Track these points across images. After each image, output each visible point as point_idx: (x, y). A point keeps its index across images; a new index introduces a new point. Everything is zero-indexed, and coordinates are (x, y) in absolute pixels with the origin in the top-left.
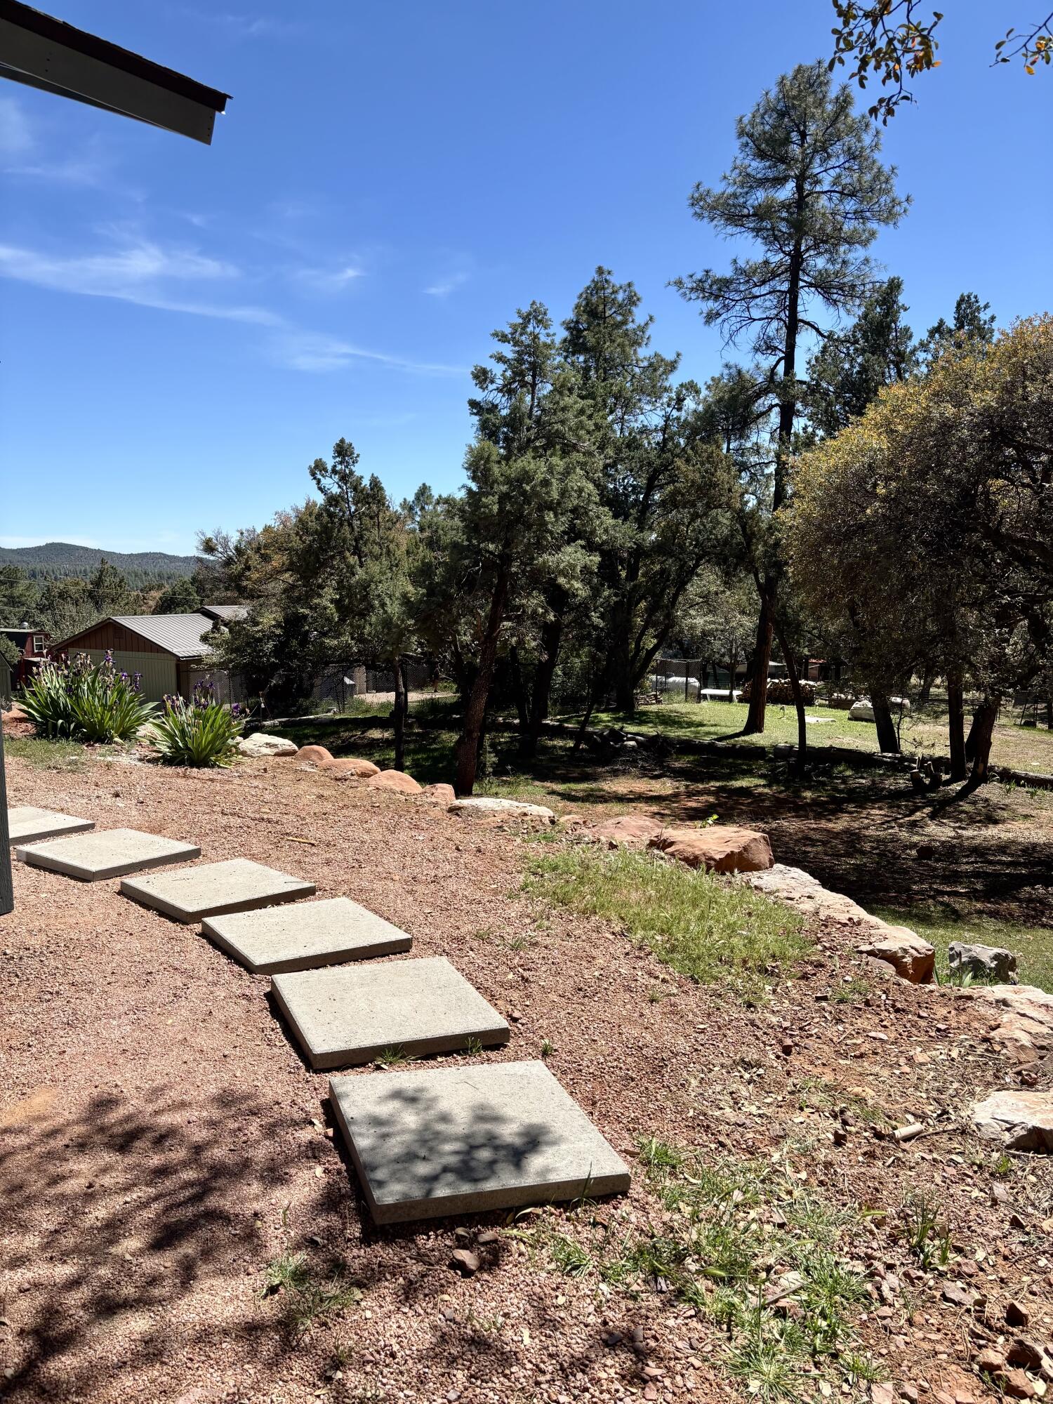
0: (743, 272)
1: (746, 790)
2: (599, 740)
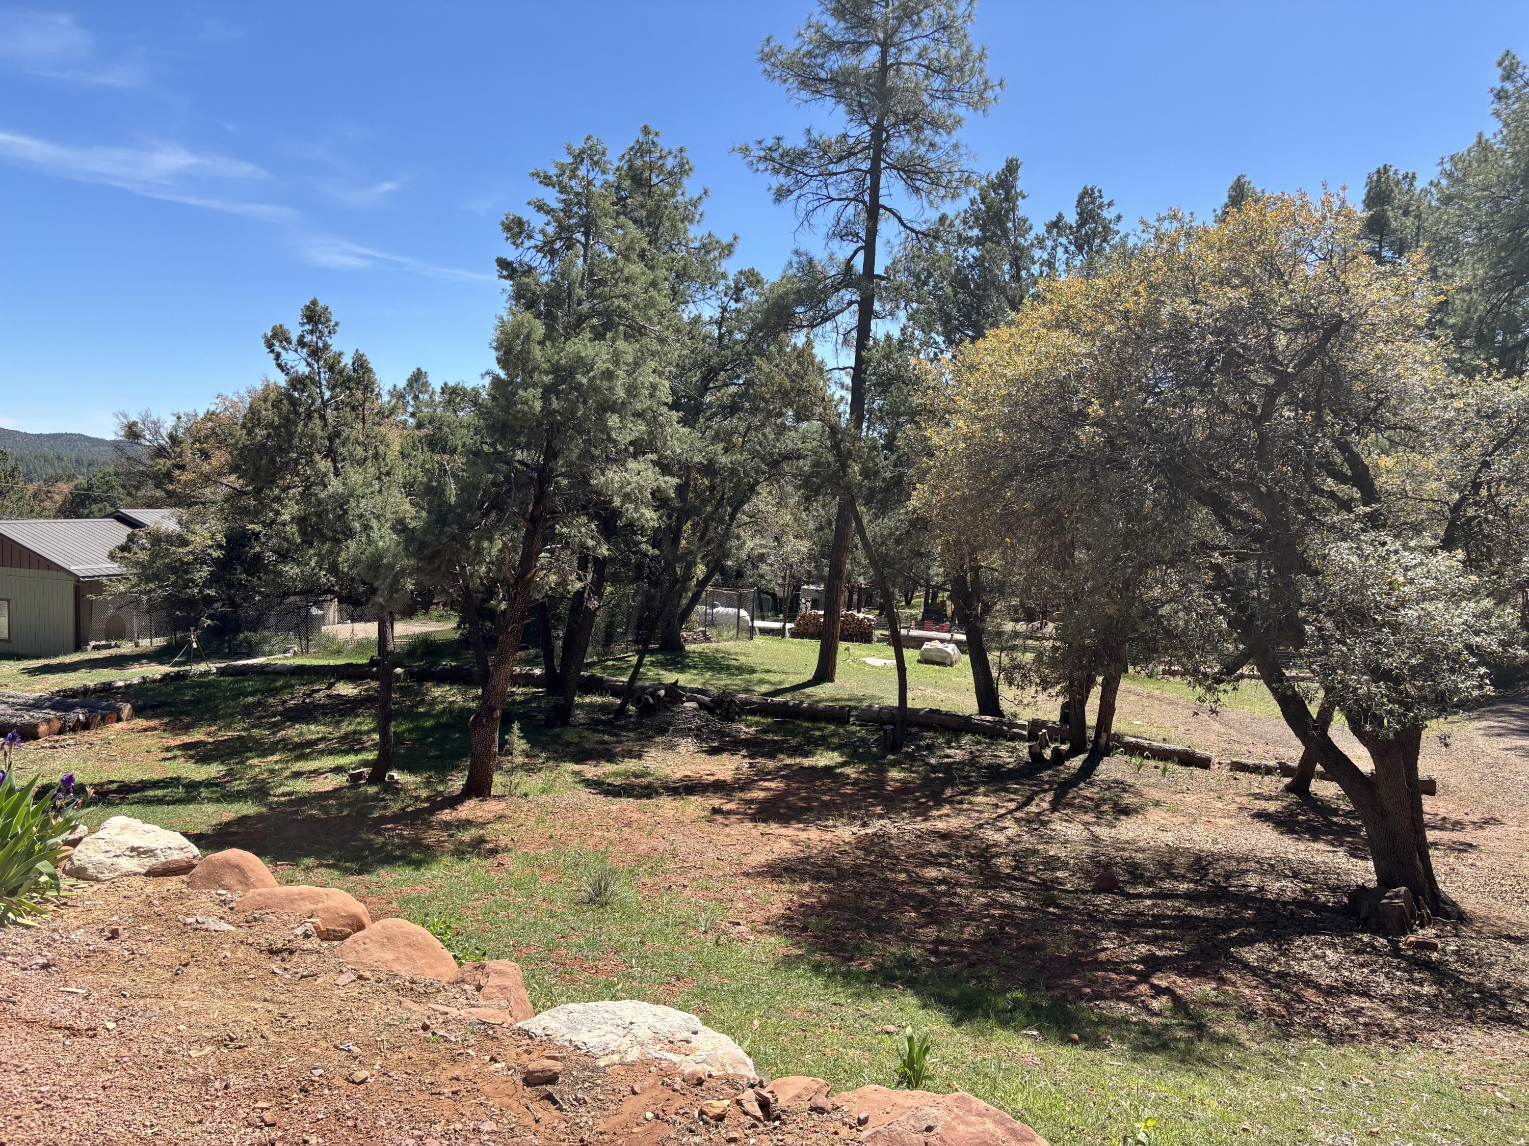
0: (816, 145)
1: (828, 770)
2: (651, 701)
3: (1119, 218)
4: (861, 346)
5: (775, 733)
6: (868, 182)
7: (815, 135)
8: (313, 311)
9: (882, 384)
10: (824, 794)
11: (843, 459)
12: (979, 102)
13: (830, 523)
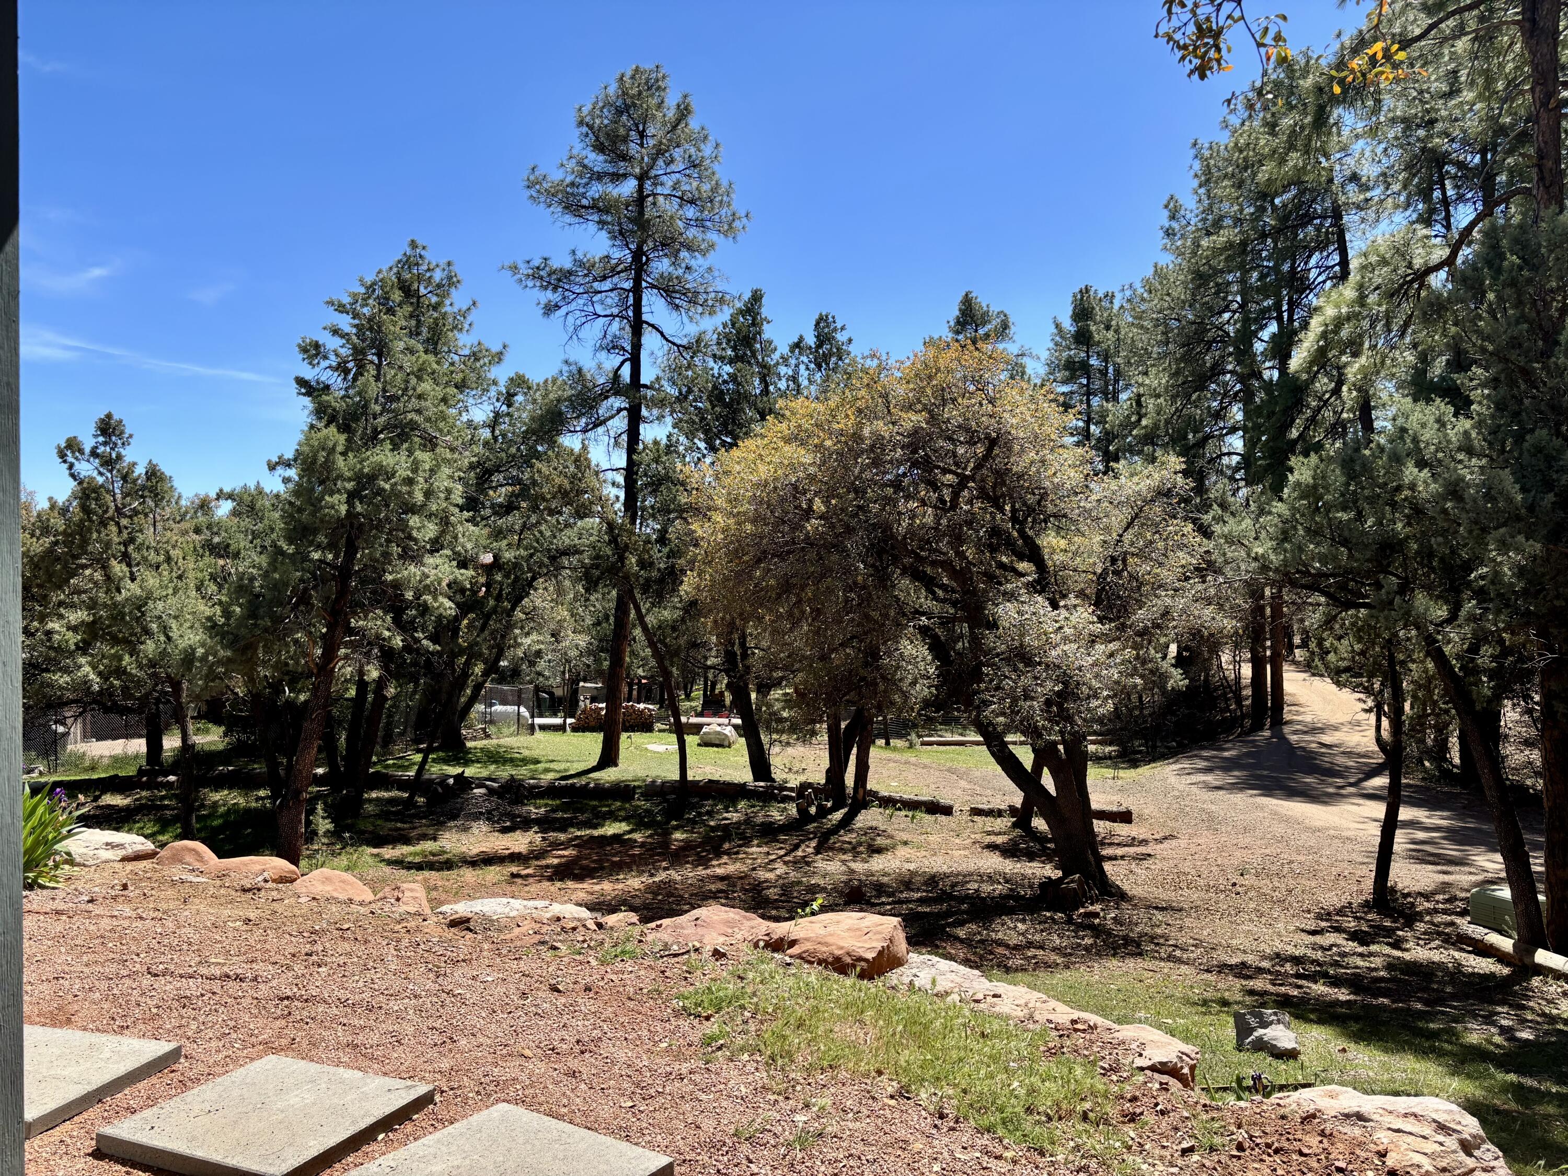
0: (581, 264)
1: (616, 838)
2: (440, 790)
3: (850, 341)
4: (631, 449)
5: (565, 811)
6: (631, 301)
7: (580, 255)
8: (108, 424)
9: (652, 484)
10: (614, 856)
11: (621, 551)
12: (729, 230)
13: (607, 617)
